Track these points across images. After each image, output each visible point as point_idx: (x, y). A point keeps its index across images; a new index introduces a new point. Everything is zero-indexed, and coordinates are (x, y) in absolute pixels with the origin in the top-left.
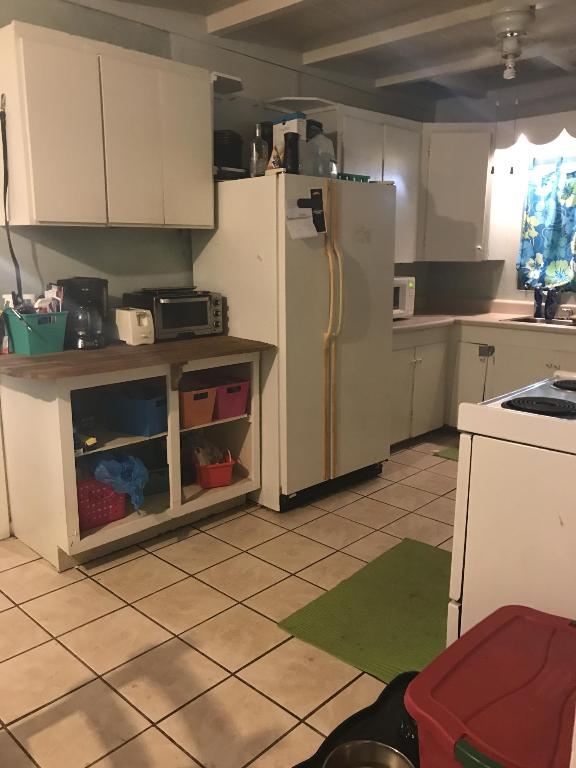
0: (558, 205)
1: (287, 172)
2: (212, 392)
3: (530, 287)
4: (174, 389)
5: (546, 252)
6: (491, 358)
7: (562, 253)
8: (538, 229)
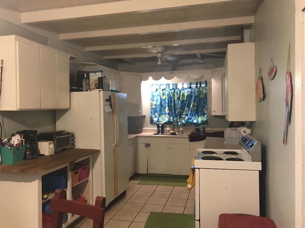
0: (161, 98)
1: (103, 90)
2: (79, 170)
3: (154, 124)
4: (70, 171)
5: (159, 113)
6: (149, 148)
7: (163, 112)
8: (155, 105)
